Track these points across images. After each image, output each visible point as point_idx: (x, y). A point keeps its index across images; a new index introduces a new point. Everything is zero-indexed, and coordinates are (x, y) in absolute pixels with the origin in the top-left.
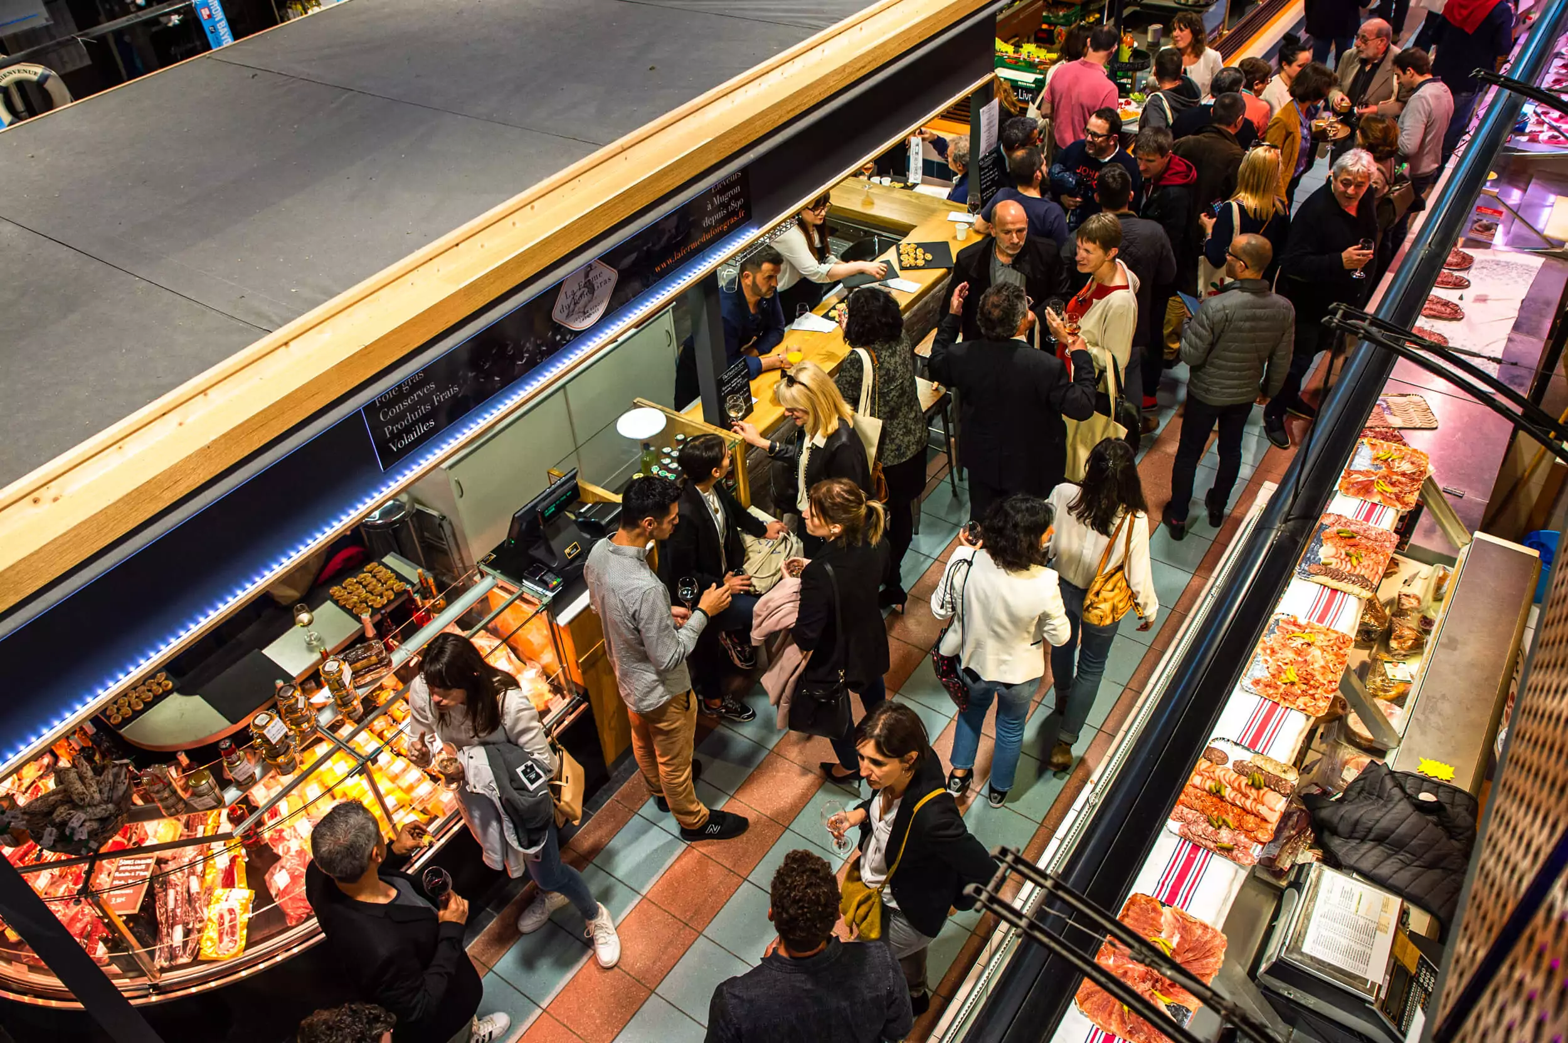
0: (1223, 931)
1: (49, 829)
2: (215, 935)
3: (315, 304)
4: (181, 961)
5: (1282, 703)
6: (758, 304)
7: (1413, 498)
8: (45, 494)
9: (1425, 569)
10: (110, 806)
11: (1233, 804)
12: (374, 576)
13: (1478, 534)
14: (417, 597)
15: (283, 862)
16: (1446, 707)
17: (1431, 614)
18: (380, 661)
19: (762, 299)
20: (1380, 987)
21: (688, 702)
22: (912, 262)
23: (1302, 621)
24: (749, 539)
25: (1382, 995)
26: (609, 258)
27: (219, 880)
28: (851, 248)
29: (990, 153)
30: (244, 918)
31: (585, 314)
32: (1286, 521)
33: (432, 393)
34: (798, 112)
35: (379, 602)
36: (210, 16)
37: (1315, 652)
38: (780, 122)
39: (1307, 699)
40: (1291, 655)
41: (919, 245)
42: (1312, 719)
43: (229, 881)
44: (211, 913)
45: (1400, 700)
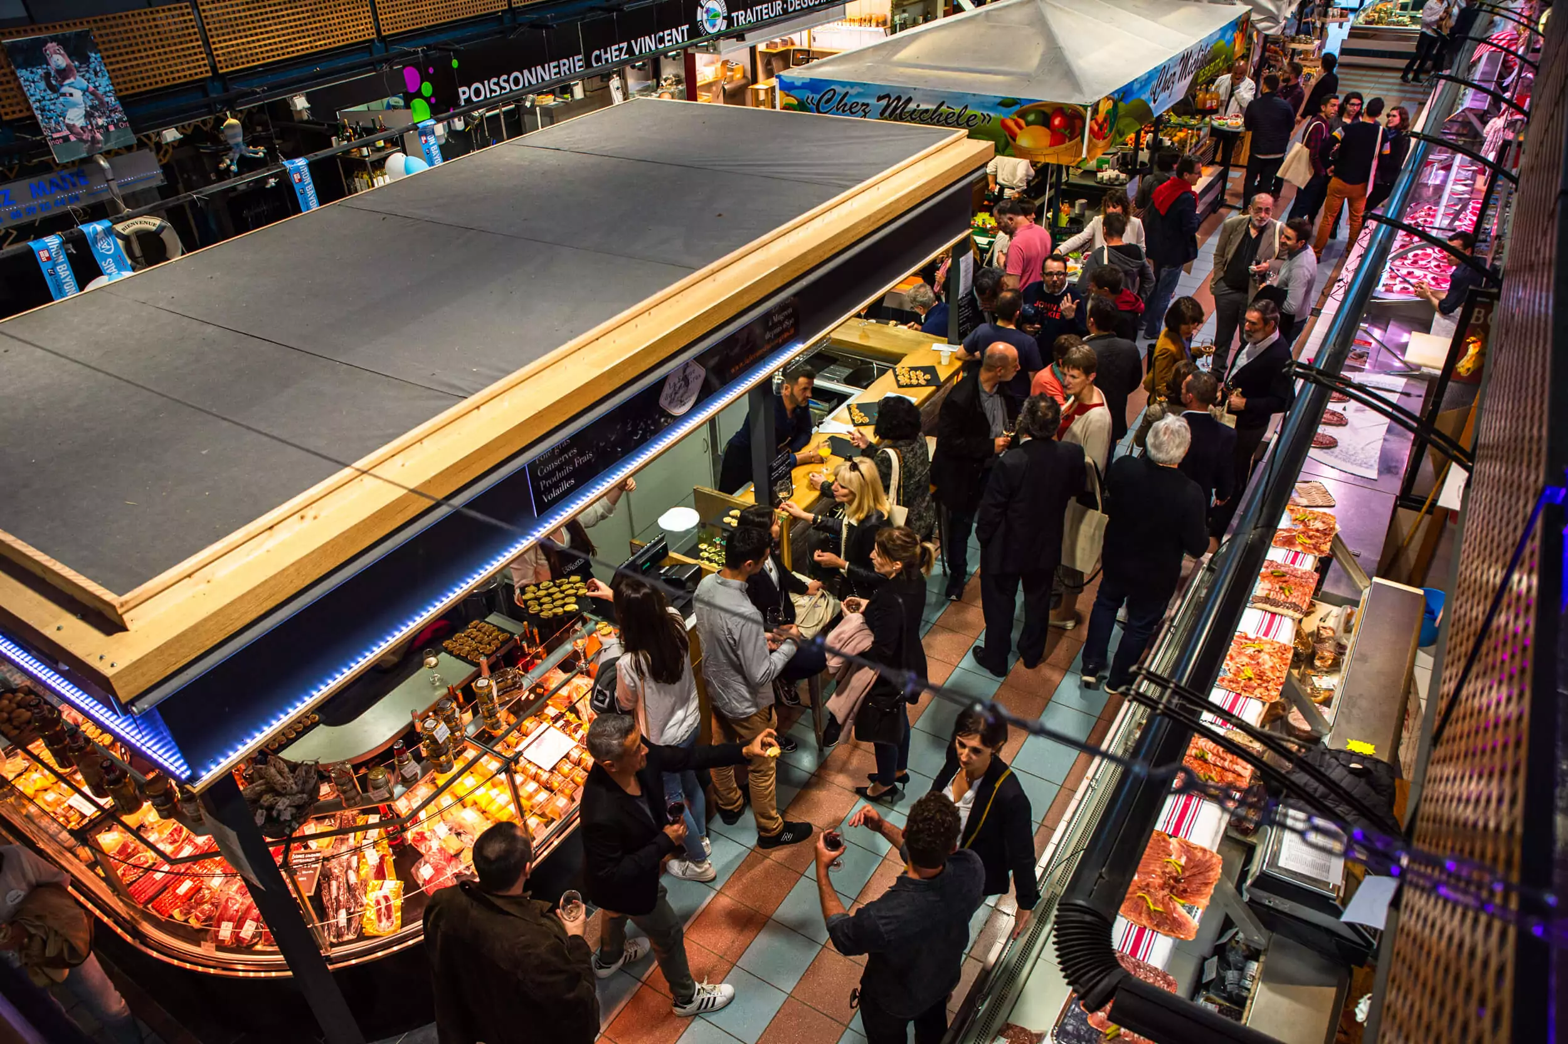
0: (1218, 852)
1: (260, 811)
2: (374, 917)
3: (496, 379)
4: (346, 938)
5: (1243, 694)
6: (794, 410)
7: (1326, 548)
8: (310, 513)
9: (1335, 610)
10: (305, 796)
11: (1215, 765)
12: (479, 630)
13: (1376, 579)
14: (525, 644)
15: (427, 857)
16: (1364, 703)
17: (1344, 641)
18: (514, 684)
19: (798, 407)
20: (1339, 888)
21: (770, 714)
22: (908, 381)
23: (1252, 636)
24: (795, 598)
25: (1341, 894)
26: (700, 359)
27: (372, 873)
28: (851, 374)
29: (967, 295)
30: (397, 903)
31: (682, 403)
32: (1255, 528)
33: (574, 456)
34: (837, 250)
35: (489, 649)
36: (300, 180)
37: (1264, 657)
38: (826, 257)
39: (1262, 690)
40: (1246, 660)
41: (912, 369)
42: (1267, 705)
43: (380, 874)
44: (370, 898)
45: (1327, 702)
